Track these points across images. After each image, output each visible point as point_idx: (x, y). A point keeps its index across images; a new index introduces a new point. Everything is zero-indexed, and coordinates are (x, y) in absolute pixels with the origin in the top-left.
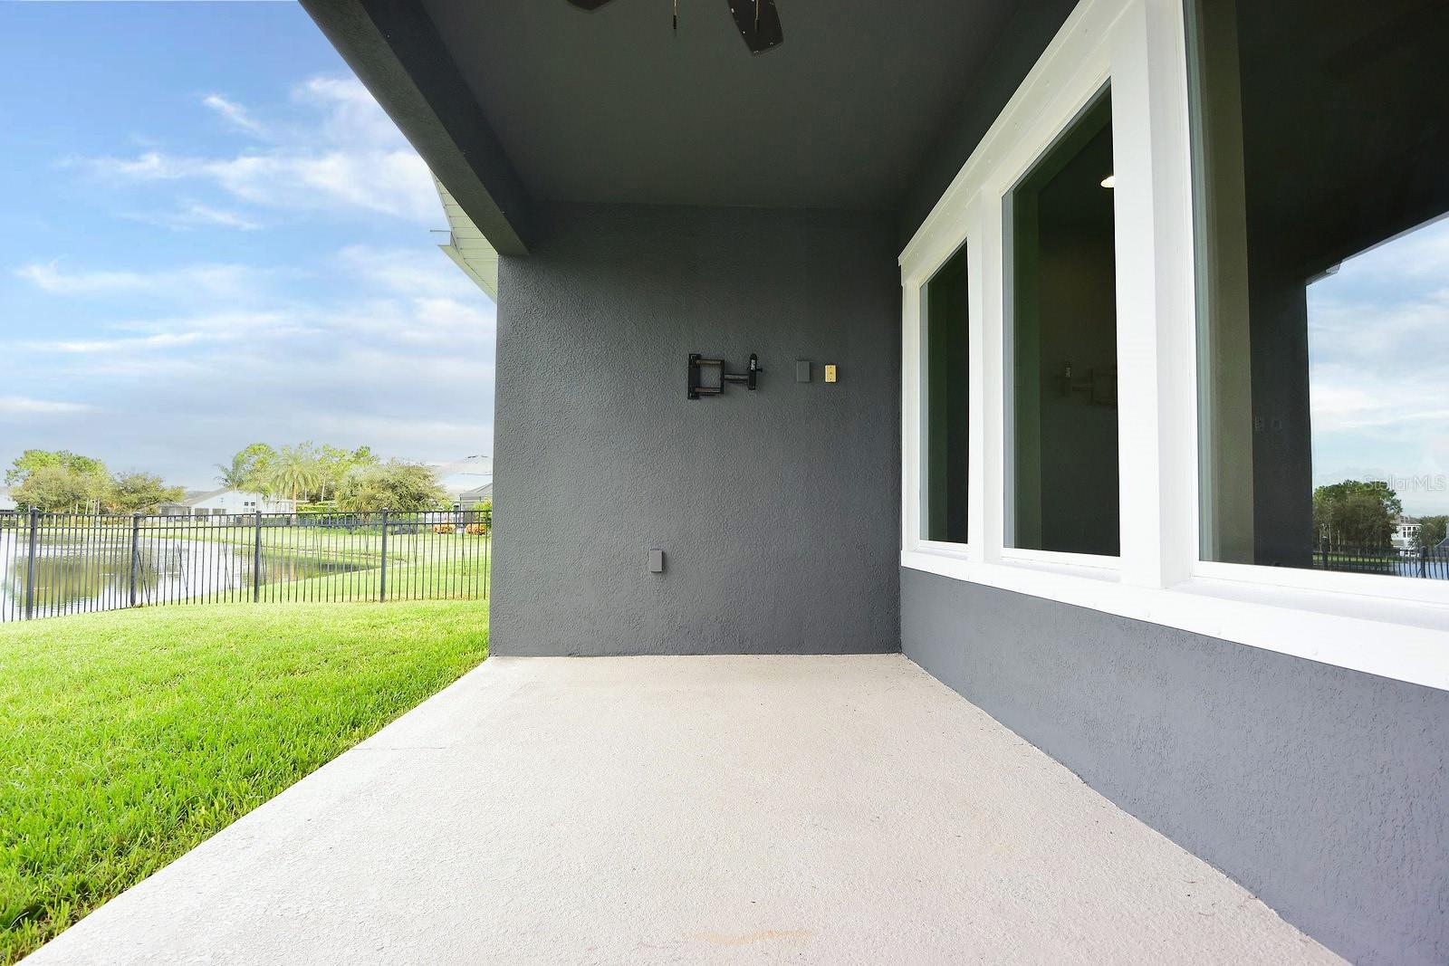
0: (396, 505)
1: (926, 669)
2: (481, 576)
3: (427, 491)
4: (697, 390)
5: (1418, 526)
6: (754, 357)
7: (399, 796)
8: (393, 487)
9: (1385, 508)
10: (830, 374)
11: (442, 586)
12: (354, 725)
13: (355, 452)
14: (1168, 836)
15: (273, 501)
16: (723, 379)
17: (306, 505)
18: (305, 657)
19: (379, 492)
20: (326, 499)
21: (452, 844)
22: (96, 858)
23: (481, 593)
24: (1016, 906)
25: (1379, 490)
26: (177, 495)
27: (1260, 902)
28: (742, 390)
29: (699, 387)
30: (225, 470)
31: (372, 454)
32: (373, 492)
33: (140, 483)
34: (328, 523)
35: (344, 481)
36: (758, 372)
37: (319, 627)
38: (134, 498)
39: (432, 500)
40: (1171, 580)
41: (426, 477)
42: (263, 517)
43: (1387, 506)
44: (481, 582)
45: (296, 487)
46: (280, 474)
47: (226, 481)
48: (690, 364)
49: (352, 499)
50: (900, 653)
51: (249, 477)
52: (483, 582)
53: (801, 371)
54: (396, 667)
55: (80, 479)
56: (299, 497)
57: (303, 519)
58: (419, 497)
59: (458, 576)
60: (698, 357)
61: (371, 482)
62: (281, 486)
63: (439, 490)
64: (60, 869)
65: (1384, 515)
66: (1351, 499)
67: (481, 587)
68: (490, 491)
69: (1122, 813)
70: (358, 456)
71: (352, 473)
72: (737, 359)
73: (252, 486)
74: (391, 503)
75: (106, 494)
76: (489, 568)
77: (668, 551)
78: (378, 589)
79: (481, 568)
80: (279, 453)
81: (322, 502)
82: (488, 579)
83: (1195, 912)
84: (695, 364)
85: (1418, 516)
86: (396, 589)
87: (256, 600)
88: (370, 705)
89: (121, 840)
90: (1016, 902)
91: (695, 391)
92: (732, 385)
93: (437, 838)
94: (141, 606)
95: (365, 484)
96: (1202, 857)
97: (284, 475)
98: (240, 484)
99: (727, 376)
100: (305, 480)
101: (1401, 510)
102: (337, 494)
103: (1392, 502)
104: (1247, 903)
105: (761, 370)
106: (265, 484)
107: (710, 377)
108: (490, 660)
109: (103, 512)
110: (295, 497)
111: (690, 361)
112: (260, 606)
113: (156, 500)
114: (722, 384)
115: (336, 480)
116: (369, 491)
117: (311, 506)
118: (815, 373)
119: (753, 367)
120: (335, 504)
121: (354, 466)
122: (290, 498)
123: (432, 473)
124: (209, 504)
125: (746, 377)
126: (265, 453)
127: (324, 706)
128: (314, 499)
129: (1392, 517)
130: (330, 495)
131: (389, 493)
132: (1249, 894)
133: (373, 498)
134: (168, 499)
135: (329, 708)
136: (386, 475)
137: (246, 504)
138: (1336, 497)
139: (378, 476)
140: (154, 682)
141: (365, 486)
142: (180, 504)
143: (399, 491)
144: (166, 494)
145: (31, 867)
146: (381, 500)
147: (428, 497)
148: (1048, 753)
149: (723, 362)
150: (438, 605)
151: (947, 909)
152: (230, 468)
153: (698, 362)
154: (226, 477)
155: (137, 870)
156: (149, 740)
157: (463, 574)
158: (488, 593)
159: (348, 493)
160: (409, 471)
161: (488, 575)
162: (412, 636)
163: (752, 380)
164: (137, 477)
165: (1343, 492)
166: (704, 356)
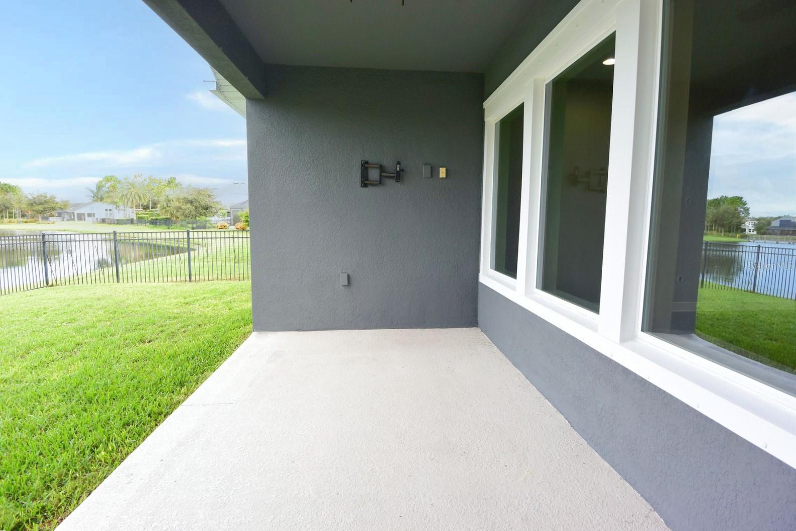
0: (194, 213)
1: (491, 340)
2: (245, 264)
3: (211, 205)
4: (366, 182)
5: (756, 222)
6: (399, 163)
7: (209, 441)
8: (191, 202)
9: (739, 213)
10: (442, 173)
11: (224, 271)
12: (182, 385)
13: (167, 180)
14: (613, 467)
15: (122, 210)
16: (381, 175)
17: (141, 212)
18: (150, 329)
19: (183, 205)
20: (152, 208)
21: (240, 477)
22: (48, 488)
23: (246, 276)
24: (534, 516)
25: (738, 201)
26: (65, 206)
27: (656, 513)
28: (391, 182)
29: (368, 180)
30: (92, 191)
31: (177, 181)
32: (179, 205)
33: (43, 199)
34: (154, 222)
35: (162, 198)
36: (401, 172)
37: (156, 305)
38: (40, 208)
39: (214, 209)
40: (626, 337)
41: (209, 196)
42: (117, 234)
43: (741, 211)
44: (246, 268)
45: (134, 202)
46: (125, 194)
47: (93, 197)
48: (362, 167)
49: (168, 209)
50: (477, 327)
51: (107, 195)
52: (246, 269)
53: (426, 171)
54: (201, 338)
55: (7, 197)
56: (137, 207)
57: (140, 220)
58: (206, 208)
59: (232, 264)
60: (367, 162)
61: (178, 199)
62: (126, 201)
63: (217, 203)
64: (29, 497)
65: (738, 217)
66: (723, 207)
67: (246, 272)
68: (247, 205)
69: (590, 448)
70: (169, 182)
71: (167, 193)
72: (389, 163)
73: (109, 200)
74: (191, 211)
75: (24, 206)
76: (250, 258)
77: (351, 274)
78: (187, 273)
79: (245, 258)
80: (123, 181)
81: (151, 210)
82: (250, 266)
83: (624, 521)
84: (365, 167)
85: (757, 216)
86: (197, 273)
87: (118, 281)
88: (189, 369)
89: (60, 475)
90: (534, 514)
91: (365, 182)
92: (386, 179)
93: (232, 473)
94: (52, 286)
95: (174, 200)
96: (629, 483)
97: (127, 194)
98: (102, 199)
99: (383, 174)
100: (140, 197)
101: (749, 214)
102: (159, 206)
103: (744, 209)
104: (650, 514)
105: (403, 170)
106: (116, 200)
107: (374, 174)
108: (254, 334)
109: (23, 216)
110: (134, 207)
111: (362, 165)
112: (120, 286)
113: (54, 209)
114: (381, 180)
115: (158, 197)
116: (177, 204)
117: (144, 212)
118: (434, 172)
119: (398, 169)
120: (158, 210)
121: (167, 188)
122: (132, 207)
123: (213, 194)
124: (85, 210)
125: (393, 175)
126: (114, 181)
127: (162, 370)
128: (146, 208)
129: (743, 218)
130: (155, 205)
131: (189, 206)
132: (651, 508)
133: (180, 208)
134: (60, 208)
135: (166, 372)
136: (186, 195)
137: (106, 210)
138: (714, 206)
139: (182, 196)
140: (66, 351)
141: (175, 201)
142: (68, 211)
143: (195, 204)
144: (58, 206)
145: (13, 496)
146: (185, 209)
147: (211, 207)
148: (554, 405)
149: (381, 166)
150: (223, 285)
151: (499, 519)
152: (95, 190)
153: (366, 165)
154: (93, 195)
155: (71, 495)
156: (67, 396)
157: (235, 262)
158: (250, 275)
159: (165, 205)
160: (199, 192)
161: (250, 262)
162: (209, 312)
163: (398, 176)
164: (41, 196)
165: (719, 203)
166: (370, 161)
